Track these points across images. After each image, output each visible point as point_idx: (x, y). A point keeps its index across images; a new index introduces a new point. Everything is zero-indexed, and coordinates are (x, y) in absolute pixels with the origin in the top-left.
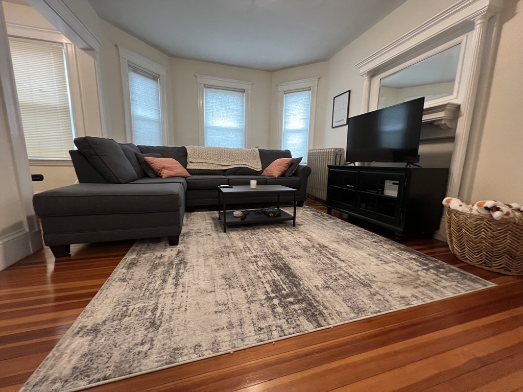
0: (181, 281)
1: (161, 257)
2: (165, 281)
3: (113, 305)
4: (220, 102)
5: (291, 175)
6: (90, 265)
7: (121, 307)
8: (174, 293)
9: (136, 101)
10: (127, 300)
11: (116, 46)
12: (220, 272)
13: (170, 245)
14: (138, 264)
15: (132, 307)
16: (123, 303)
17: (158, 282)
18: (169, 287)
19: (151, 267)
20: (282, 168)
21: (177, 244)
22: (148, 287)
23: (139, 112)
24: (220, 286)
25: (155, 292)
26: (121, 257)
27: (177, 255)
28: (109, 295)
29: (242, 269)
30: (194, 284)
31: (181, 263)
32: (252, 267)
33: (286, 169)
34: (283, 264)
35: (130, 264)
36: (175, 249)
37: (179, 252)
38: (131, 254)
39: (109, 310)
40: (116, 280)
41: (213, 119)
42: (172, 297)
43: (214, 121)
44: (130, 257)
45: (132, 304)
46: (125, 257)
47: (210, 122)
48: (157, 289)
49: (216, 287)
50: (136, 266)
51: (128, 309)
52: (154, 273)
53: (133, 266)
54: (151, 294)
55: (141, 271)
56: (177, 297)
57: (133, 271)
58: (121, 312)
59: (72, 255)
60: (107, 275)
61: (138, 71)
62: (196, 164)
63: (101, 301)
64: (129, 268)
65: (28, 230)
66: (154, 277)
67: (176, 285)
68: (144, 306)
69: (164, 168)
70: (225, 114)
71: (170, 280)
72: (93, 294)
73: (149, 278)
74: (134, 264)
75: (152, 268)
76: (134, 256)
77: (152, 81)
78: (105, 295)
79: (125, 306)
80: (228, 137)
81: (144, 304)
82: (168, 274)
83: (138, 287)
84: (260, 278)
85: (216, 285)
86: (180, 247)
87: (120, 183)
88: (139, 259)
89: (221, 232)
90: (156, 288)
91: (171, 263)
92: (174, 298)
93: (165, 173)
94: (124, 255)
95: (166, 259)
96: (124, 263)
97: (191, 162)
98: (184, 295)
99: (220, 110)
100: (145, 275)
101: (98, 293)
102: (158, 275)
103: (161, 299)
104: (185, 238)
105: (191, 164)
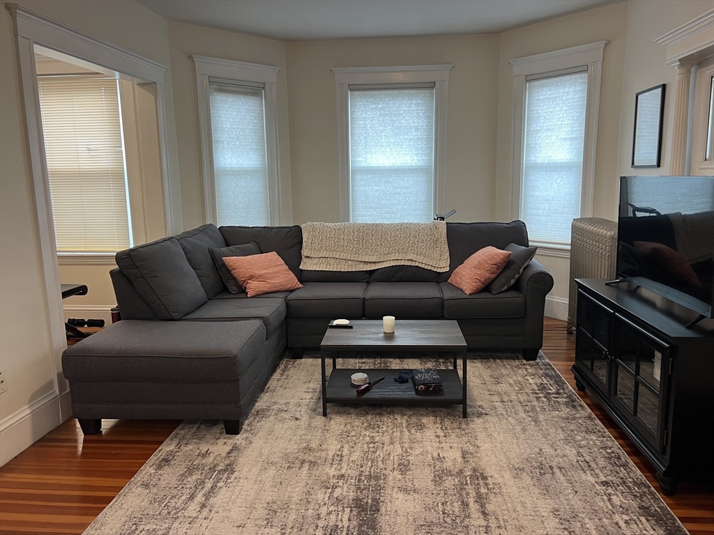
0: (212, 500)
1: (207, 453)
2: (192, 497)
3: (124, 519)
4: (380, 115)
5: (506, 287)
6: (117, 454)
7: (131, 524)
8: (195, 518)
9: (223, 143)
10: (139, 516)
11: (190, 57)
12: (268, 496)
13: (227, 434)
14: (173, 462)
15: (141, 528)
16: (134, 520)
17: (184, 498)
18: (193, 508)
19: (185, 470)
20: (485, 275)
21: (237, 433)
22: (169, 502)
23: (228, 161)
24: (256, 520)
25: (174, 511)
26: (156, 446)
27: (229, 453)
28: (124, 505)
29: (304, 496)
30: (225, 510)
31: (225, 471)
32: (321, 496)
33: (494, 276)
34: (374, 500)
35: (163, 460)
36: (231, 441)
37: (235, 448)
38: (169, 442)
39: (118, 526)
40: (139, 484)
41: (366, 152)
42: (190, 523)
43: (369, 156)
44: (167, 447)
45: (143, 523)
46: (160, 448)
47: (360, 159)
48: (178, 508)
49: (249, 521)
50: (168, 465)
51: (136, 529)
52: (185, 482)
53: (165, 465)
54: (169, 513)
55: (171, 475)
56: (195, 525)
57: (163, 472)
58: (129, 531)
59: (103, 433)
60: (130, 474)
61: (227, 88)
62: (316, 261)
63: (114, 511)
64: (159, 467)
65: (58, 393)
66: (183, 487)
67: (203, 506)
68: (154, 530)
69: (251, 277)
70: (392, 140)
71: (200, 498)
72: (108, 500)
73: (176, 488)
74: (167, 461)
75: (186, 472)
76: (172, 448)
77: (252, 97)
78: (120, 504)
79: (135, 524)
80: (397, 188)
81: (154, 527)
82: (200, 487)
83: (158, 500)
84: (319, 518)
85: (251, 517)
86: (239, 439)
87: (173, 320)
88: (178, 454)
89: (318, 414)
90: (177, 506)
91: (212, 469)
92: (191, 526)
93: (253, 287)
94: (161, 443)
95: (210, 459)
96: (156, 458)
97: (307, 257)
98: (205, 523)
99: (382, 132)
100: (174, 482)
101: (114, 500)
102: (188, 486)
103: (176, 524)
104: (256, 421)
105: (308, 260)
